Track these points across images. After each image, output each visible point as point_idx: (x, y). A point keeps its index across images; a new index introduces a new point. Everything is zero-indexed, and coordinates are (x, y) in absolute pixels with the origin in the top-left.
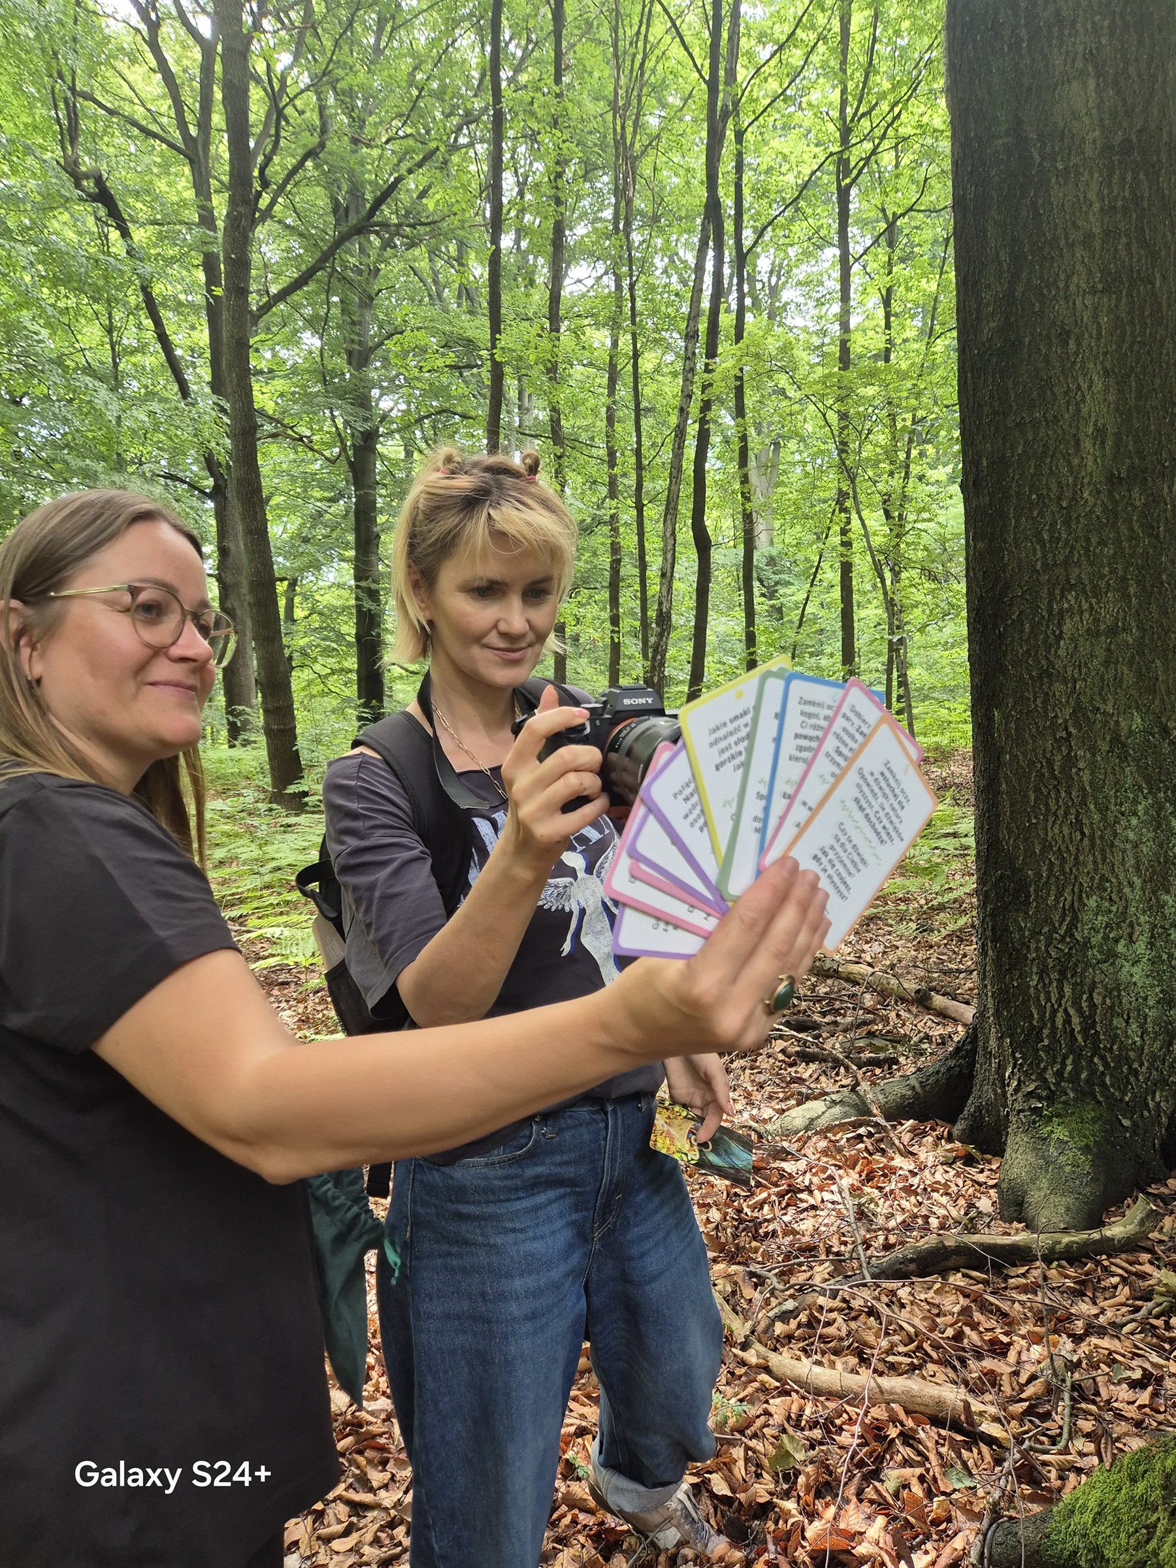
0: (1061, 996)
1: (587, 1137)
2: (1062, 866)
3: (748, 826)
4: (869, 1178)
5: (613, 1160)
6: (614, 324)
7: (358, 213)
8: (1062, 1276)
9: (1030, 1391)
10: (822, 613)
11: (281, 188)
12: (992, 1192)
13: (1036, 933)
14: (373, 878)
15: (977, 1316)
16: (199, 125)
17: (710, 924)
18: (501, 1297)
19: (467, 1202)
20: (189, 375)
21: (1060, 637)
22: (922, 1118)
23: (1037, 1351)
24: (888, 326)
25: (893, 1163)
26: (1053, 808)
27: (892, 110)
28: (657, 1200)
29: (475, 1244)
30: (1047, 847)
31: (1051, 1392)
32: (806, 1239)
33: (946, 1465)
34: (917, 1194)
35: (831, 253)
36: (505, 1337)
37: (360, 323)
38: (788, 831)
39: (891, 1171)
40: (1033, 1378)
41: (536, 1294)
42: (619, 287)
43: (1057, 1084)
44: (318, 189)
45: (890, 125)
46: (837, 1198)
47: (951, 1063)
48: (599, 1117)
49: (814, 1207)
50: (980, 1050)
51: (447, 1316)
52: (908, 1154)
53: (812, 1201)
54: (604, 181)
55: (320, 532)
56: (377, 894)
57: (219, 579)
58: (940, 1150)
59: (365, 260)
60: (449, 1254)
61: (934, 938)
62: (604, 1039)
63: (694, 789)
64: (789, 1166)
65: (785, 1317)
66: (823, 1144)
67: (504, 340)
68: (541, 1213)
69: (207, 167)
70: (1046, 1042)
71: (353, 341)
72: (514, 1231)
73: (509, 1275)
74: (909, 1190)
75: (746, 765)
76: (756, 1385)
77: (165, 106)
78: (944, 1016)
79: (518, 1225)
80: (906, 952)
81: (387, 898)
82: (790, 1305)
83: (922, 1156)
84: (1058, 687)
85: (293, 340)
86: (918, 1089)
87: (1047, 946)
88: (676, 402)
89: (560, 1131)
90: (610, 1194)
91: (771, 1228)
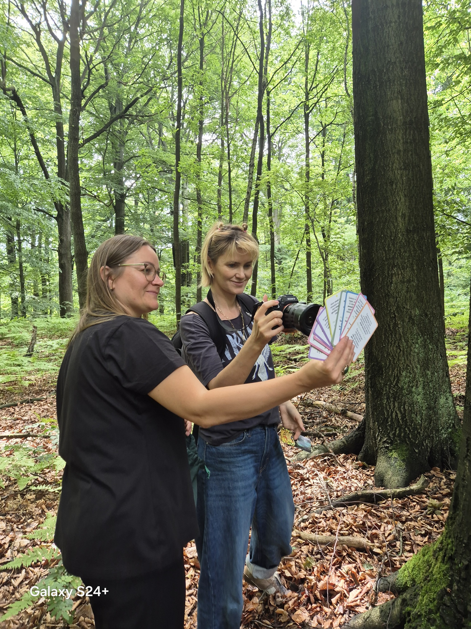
0: (394, 407)
1: (260, 437)
2: (394, 361)
3: (338, 328)
4: (329, 474)
5: (267, 445)
6: (221, 159)
7: (120, 110)
8: (396, 503)
9: (389, 538)
10: (299, 270)
11: (90, 99)
12: (372, 478)
13: (385, 385)
14: (200, 352)
15: (370, 517)
16: (56, 72)
17: (329, 352)
18: (235, 488)
19: (224, 457)
20: (49, 170)
21: (391, 283)
22: (347, 453)
23: (390, 527)
24: (323, 165)
25: (337, 469)
26: (391, 341)
27: (324, 87)
28: (278, 461)
29: (227, 471)
30: (388, 355)
31: (396, 539)
32: (309, 495)
33: (363, 563)
34: (346, 479)
35: (302, 136)
36: (236, 501)
37: (119, 152)
38: (346, 330)
39: (336, 472)
40: (390, 534)
41: (245, 487)
42: (223, 144)
43: (394, 438)
44: (103, 100)
45: (323, 92)
46: (319, 481)
47: (357, 433)
48: (263, 431)
49: (311, 485)
50: (367, 428)
51: (217, 496)
52: (343, 466)
53: (310, 483)
54: (217, 104)
55: (99, 233)
56: (202, 357)
57: (59, 251)
58: (354, 464)
59: (122, 128)
60: (218, 475)
61: (346, 392)
62: (300, 383)
63: (327, 318)
64: (301, 471)
65: (304, 521)
66: (312, 463)
67: (181, 163)
68: (246, 461)
69: (59, 89)
70: (390, 423)
71: (116, 159)
72: (238, 467)
73: (237, 481)
74: (344, 478)
75: (338, 313)
76: (296, 543)
77: (42, 64)
78: (351, 419)
79: (240, 465)
80: (336, 397)
81: (205, 358)
82: (306, 517)
83: (348, 467)
84: (391, 300)
85: (91, 157)
86: (346, 443)
87: (389, 389)
88: (246, 189)
89: (252, 435)
90: (266, 457)
91: (296, 493)
